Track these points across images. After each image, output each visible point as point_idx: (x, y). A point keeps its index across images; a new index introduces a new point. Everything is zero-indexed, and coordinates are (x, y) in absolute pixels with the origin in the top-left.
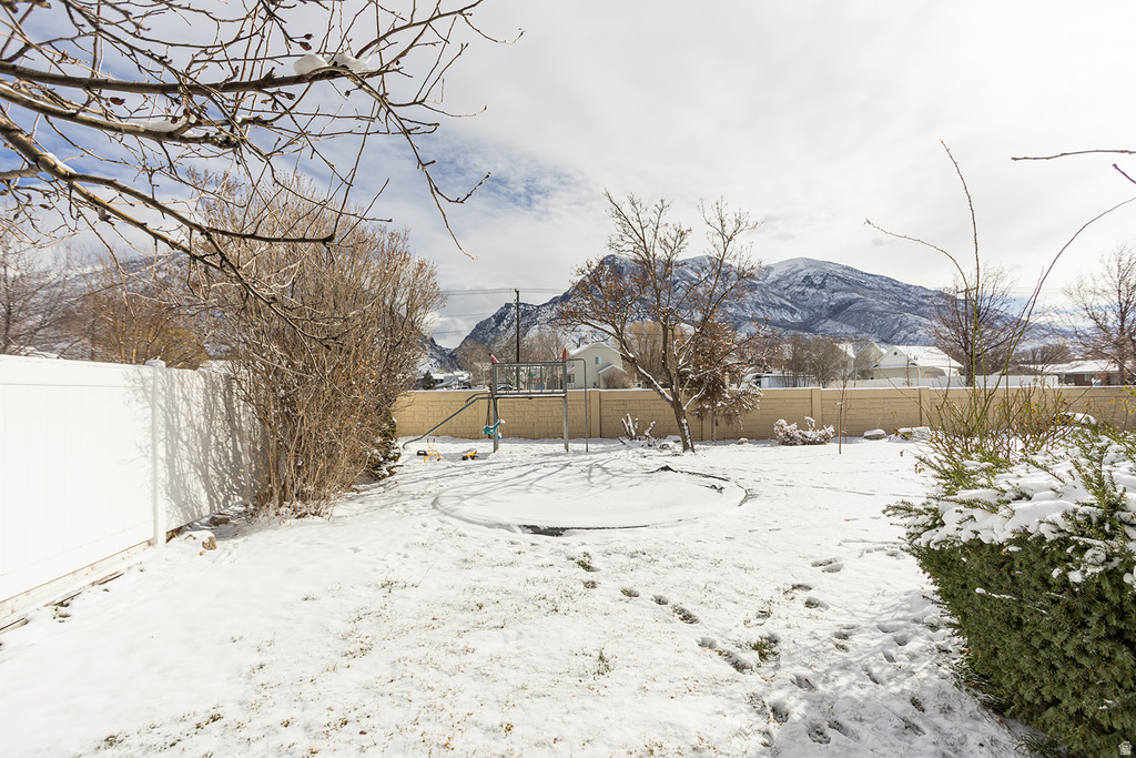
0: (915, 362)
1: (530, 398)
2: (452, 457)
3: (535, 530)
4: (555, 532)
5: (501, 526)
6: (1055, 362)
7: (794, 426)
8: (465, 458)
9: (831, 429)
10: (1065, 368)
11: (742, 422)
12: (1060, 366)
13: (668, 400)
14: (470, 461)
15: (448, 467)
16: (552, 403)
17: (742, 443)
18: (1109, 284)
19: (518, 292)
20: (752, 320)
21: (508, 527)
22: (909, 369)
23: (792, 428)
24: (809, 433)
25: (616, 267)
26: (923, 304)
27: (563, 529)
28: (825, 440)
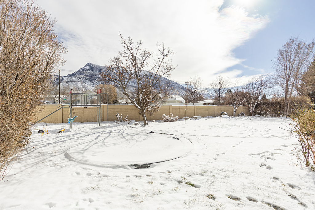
0: (176, 99)
1: (87, 107)
2: (53, 132)
3: (138, 167)
4: (146, 166)
5: (119, 167)
6: (201, 100)
7: (168, 116)
8: (59, 132)
9: (178, 117)
10: (203, 102)
11: (154, 115)
12: (202, 101)
13: (139, 108)
14: (63, 134)
15: (58, 137)
16: (90, 109)
17: (153, 122)
18: (217, 83)
19: (60, 70)
20: (132, 86)
21: (123, 167)
22: (175, 101)
23: (167, 117)
24: (172, 118)
25: (91, 67)
26: (173, 85)
27: (150, 164)
28: (176, 120)
